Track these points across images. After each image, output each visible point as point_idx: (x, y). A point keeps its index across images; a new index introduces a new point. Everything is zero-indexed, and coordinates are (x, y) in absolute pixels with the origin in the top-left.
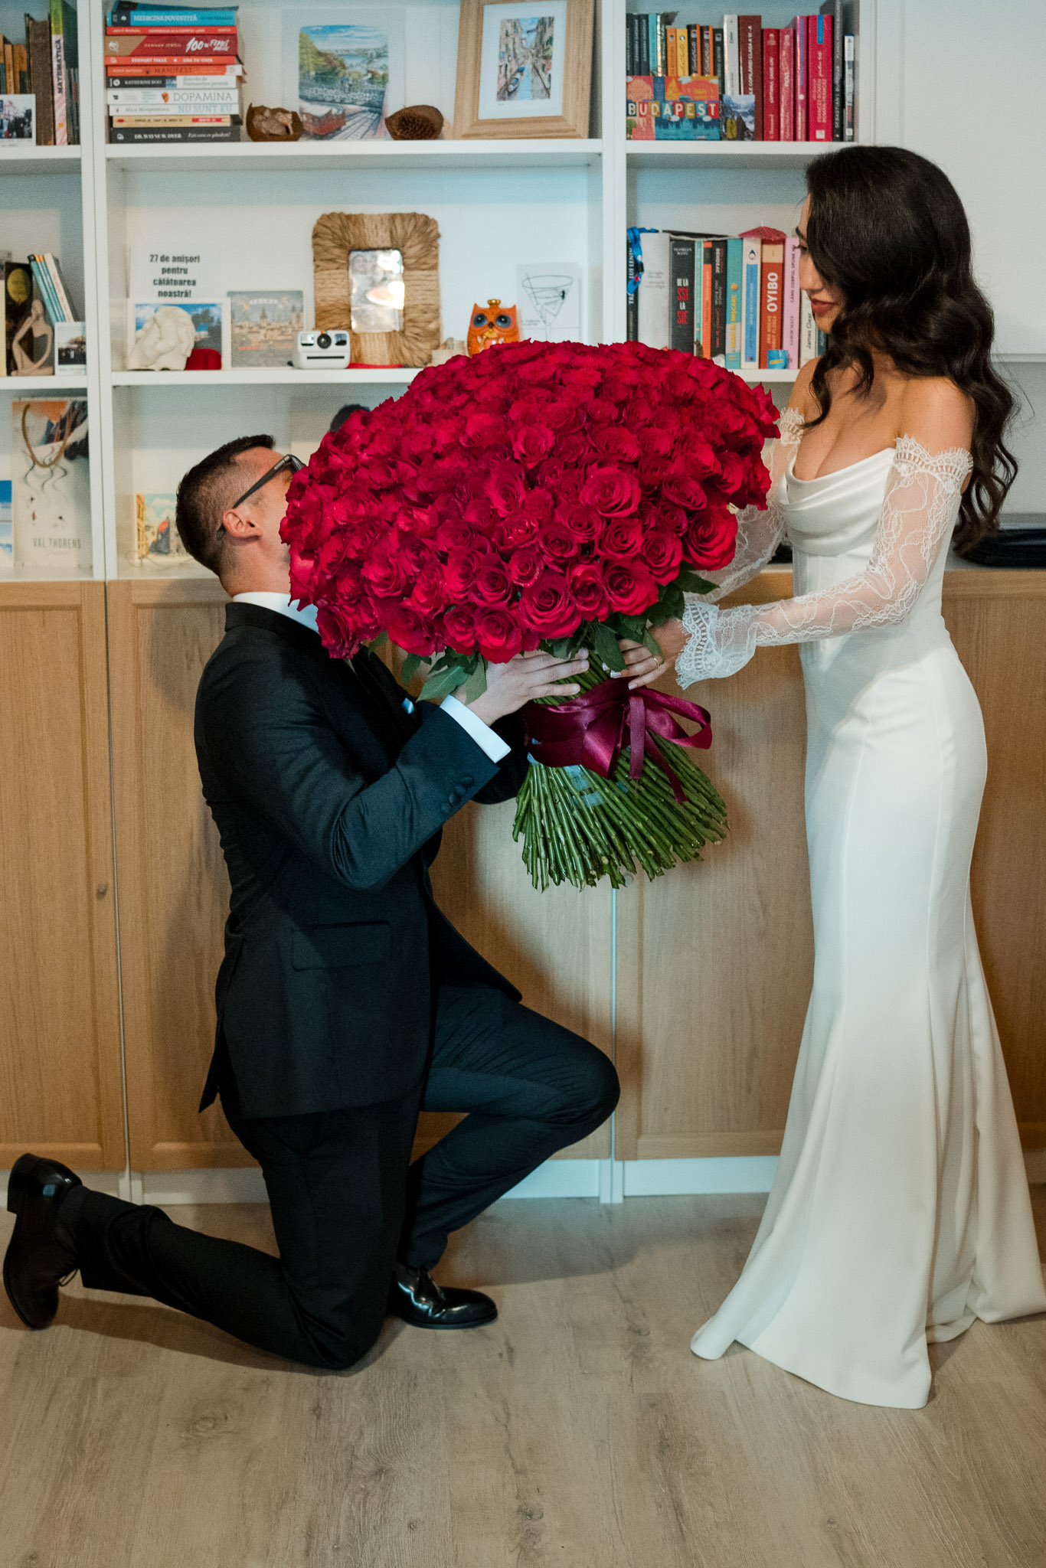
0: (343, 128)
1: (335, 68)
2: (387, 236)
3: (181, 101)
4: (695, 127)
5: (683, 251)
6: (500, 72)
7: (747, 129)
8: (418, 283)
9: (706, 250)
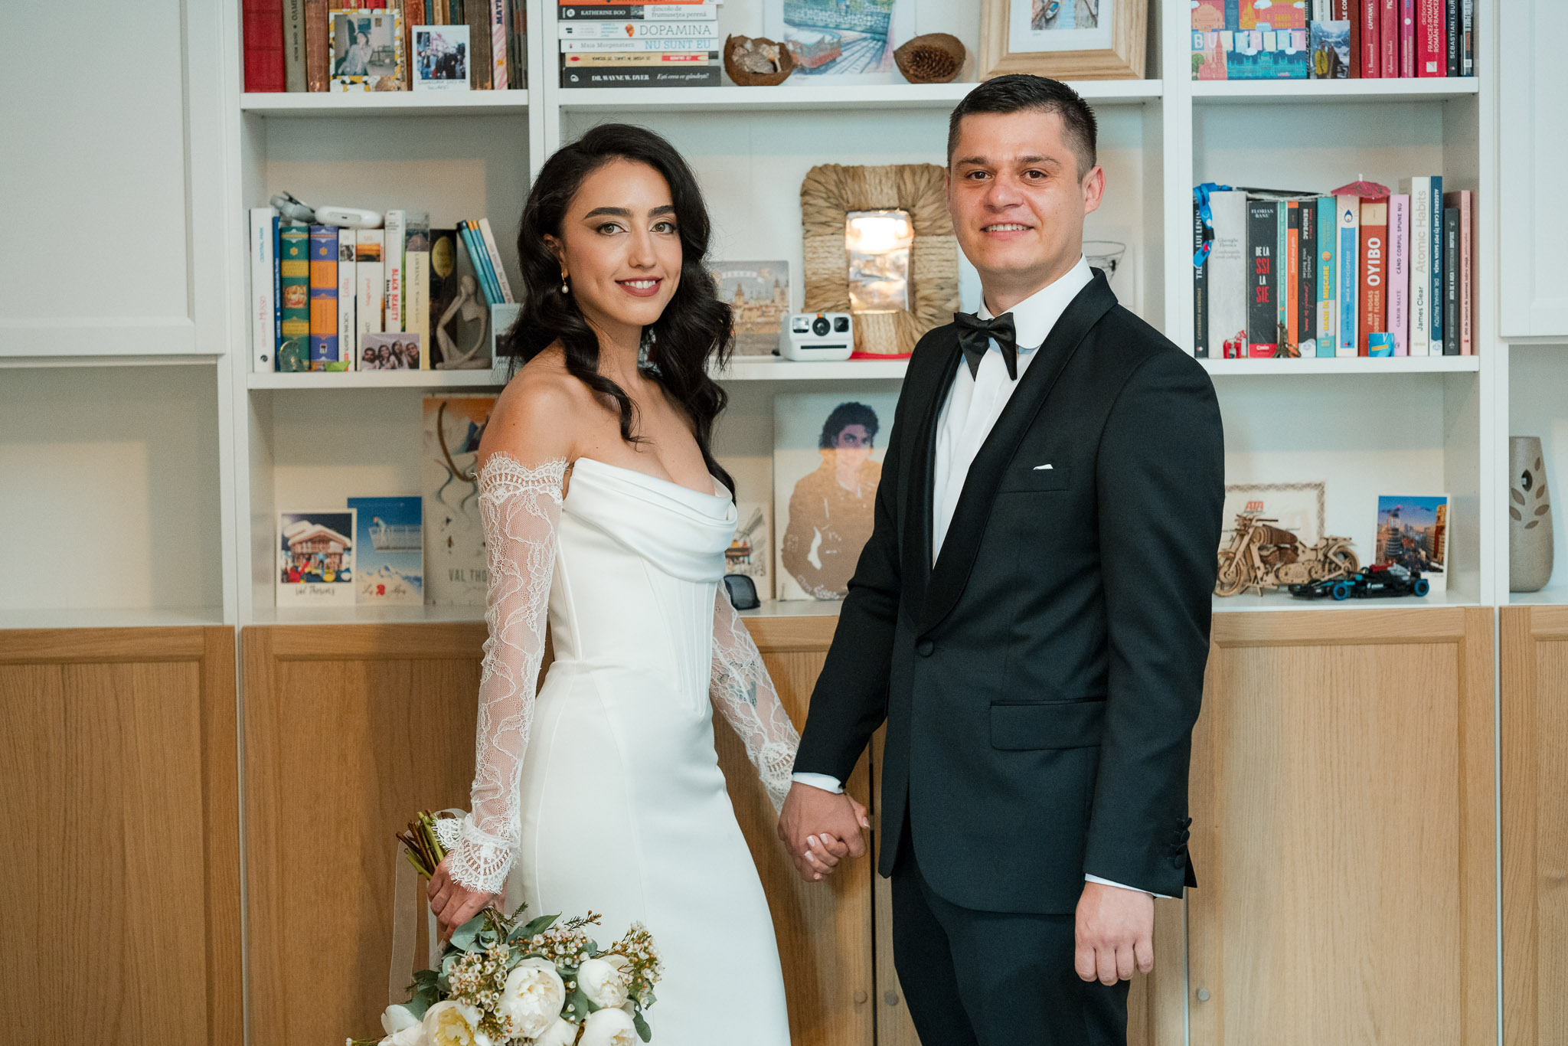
0: (839, 59)
2: (894, 193)
3: (649, 36)
4: (1276, 62)
5: (1263, 213)
7: (1341, 63)
8: (933, 251)
9: (1290, 210)
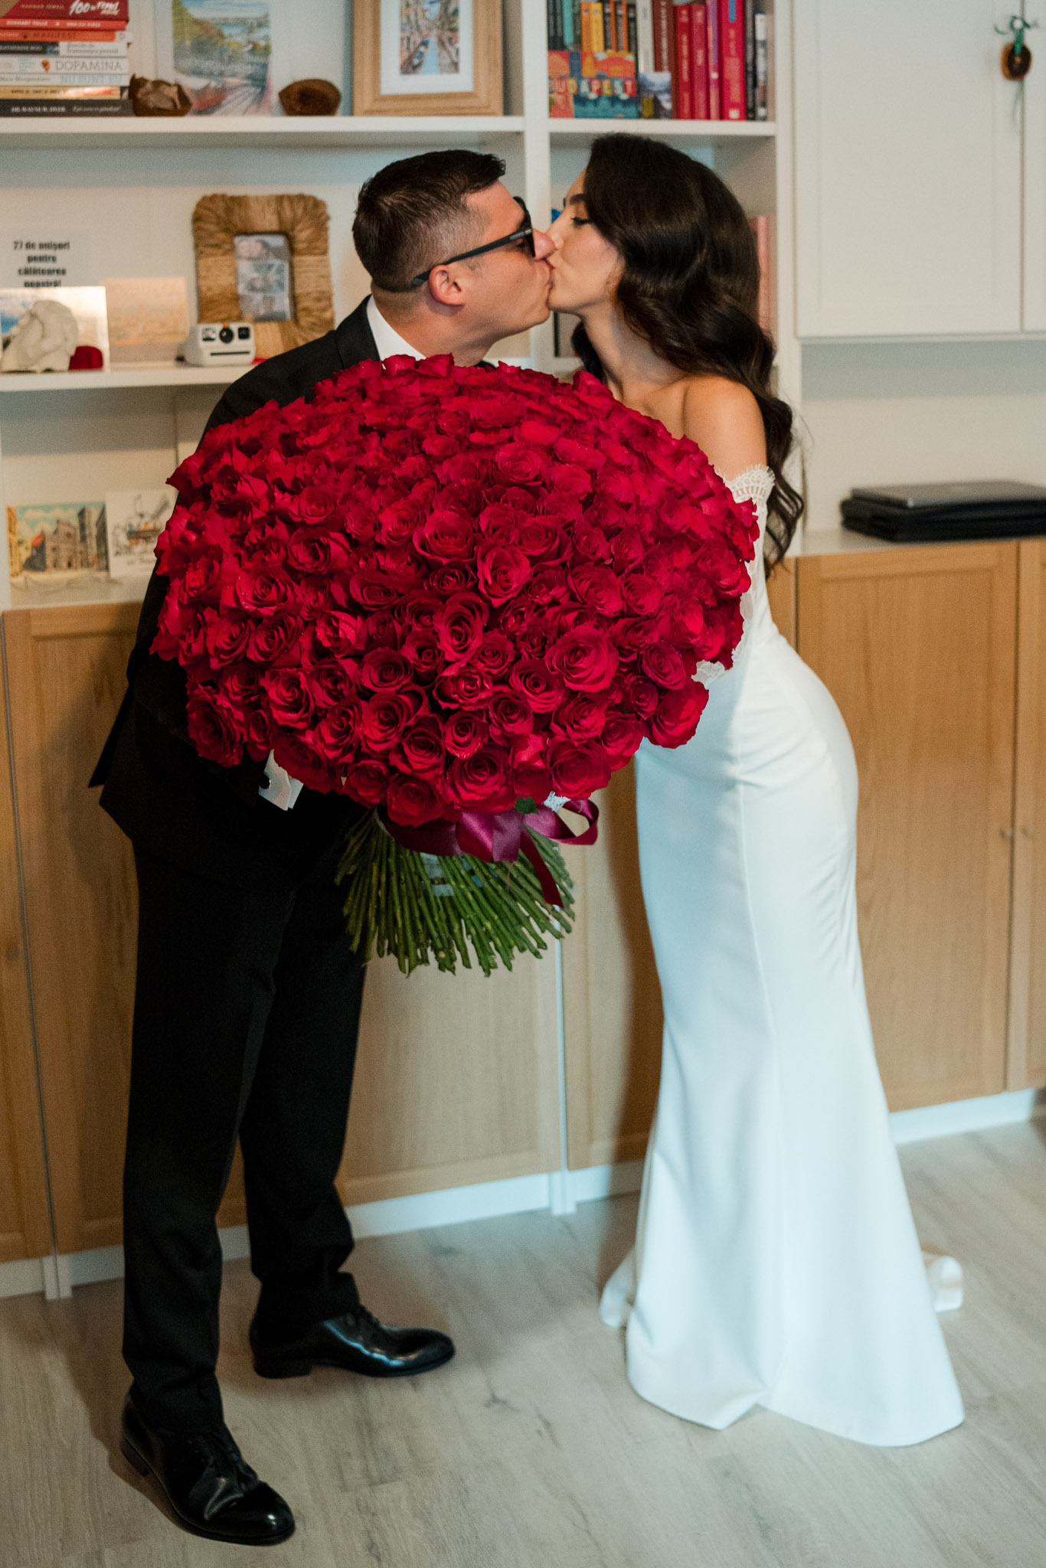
0: (224, 102)
1: (211, 38)
2: (274, 219)
3: (63, 71)
4: (611, 105)
6: (402, 44)
7: (664, 108)
8: (309, 270)
